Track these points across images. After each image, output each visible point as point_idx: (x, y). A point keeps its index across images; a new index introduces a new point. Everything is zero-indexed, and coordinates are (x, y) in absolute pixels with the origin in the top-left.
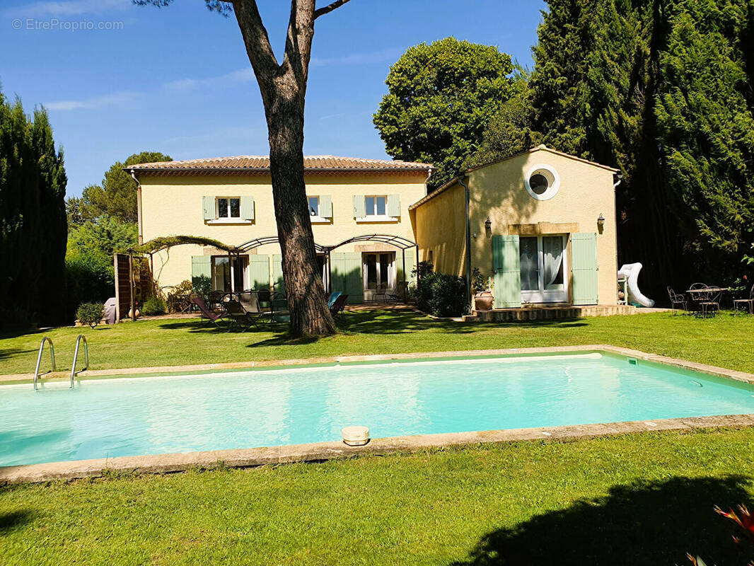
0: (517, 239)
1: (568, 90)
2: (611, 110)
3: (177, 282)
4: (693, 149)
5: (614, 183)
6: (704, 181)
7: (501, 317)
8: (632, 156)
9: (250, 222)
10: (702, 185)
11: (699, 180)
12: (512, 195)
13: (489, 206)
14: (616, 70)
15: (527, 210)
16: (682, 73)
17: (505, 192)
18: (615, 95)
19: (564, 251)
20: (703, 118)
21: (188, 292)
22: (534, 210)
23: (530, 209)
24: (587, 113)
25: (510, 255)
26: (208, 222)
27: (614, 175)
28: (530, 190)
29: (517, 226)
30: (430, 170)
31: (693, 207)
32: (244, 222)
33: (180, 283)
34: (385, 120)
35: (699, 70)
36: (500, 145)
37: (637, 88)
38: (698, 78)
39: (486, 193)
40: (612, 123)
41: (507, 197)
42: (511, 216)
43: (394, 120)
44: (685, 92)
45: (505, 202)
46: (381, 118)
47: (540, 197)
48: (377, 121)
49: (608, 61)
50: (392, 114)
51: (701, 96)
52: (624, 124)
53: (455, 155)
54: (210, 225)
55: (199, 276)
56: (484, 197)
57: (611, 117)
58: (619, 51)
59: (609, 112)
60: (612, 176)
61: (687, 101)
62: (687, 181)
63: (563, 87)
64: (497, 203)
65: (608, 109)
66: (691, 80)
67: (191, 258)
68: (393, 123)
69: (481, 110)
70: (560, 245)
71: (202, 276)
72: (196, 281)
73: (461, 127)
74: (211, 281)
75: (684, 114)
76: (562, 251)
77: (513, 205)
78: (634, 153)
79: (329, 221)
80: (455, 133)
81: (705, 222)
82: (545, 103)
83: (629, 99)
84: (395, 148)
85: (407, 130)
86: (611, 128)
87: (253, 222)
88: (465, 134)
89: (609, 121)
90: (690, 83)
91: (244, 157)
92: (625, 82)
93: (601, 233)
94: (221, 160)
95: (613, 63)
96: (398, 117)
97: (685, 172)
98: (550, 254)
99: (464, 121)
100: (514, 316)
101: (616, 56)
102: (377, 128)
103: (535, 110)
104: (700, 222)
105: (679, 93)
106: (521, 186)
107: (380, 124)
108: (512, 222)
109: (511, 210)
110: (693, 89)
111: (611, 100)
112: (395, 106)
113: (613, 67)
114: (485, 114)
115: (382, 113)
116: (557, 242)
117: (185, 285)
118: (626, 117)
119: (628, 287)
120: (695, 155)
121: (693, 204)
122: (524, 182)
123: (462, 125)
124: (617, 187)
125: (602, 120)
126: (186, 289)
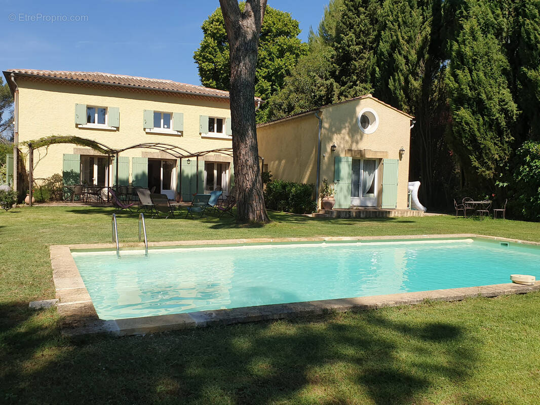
0: (350, 159)
1: (359, 55)
2: (400, 74)
3: (48, 174)
4: (472, 109)
5: (411, 126)
6: (479, 130)
7: (343, 215)
8: (413, 109)
9: (115, 129)
10: (478, 134)
11: (476, 130)
12: (348, 127)
13: (333, 133)
14: (405, 47)
15: (357, 138)
16: (471, 57)
17: (344, 124)
18: (403, 64)
19: (376, 171)
20: (482, 90)
21: (58, 184)
22: (361, 139)
23: (359, 138)
24: (377, 74)
25: (345, 169)
26: (79, 126)
27: (411, 120)
28: (360, 124)
29: (350, 150)
30: (259, 102)
31: (468, 147)
32: (110, 128)
33: (51, 175)
34: (204, 57)
35: (481, 57)
36: (303, 90)
37: (421, 63)
38: (480, 63)
39: (332, 123)
40: (400, 84)
41: (345, 128)
42: (347, 142)
43: (211, 59)
44: (471, 71)
45: (343, 131)
46: (200, 55)
47: (365, 130)
48: (197, 57)
49: (401, 40)
50: (210, 54)
51: (481, 75)
52: (410, 85)
53: (259, 92)
54: (80, 128)
55: (69, 171)
56: (331, 126)
57: (399, 79)
58: (409, 34)
59: (398, 76)
60: (410, 121)
61: (471, 76)
62: (467, 130)
63: (356, 53)
64: (338, 131)
65: (398, 73)
66: (476, 63)
67: (62, 155)
68: (211, 61)
69: (281, 60)
70: (373, 166)
71: (72, 171)
72: (67, 175)
73: (265, 72)
74: (79, 175)
75: (469, 86)
76: (375, 170)
77: (348, 134)
78: (415, 106)
79: (180, 134)
80: (260, 75)
81: (476, 158)
82: (345, 63)
83: (415, 69)
84: (211, 81)
85: (221, 68)
86: (398, 87)
87: (118, 129)
88: (268, 78)
89: (398, 82)
90: (474, 65)
91: (100, 74)
92: (413, 56)
93: (401, 160)
94: (82, 74)
95: (404, 42)
96: (215, 57)
97: (467, 124)
98: (367, 172)
99: (267, 67)
100: (351, 215)
101: (406, 38)
102: (196, 62)
103: (338, 67)
104: (472, 158)
105: (467, 71)
106: (354, 120)
107: (200, 60)
108: (347, 147)
109: (347, 138)
110: (476, 69)
111: (401, 67)
112: (213, 48)
113: (404, 45)
114: (284, 64)
115: (202, 51)
116: (373, 164)
117: (56, 178)
118: (413, 81)
119: (412, 197)
120: (474, 113)
121: (469, 145)
122: (357, 119)
123: (265, 70)
124: (411, 129)
125: (392, 81)
126: (56, 181)
